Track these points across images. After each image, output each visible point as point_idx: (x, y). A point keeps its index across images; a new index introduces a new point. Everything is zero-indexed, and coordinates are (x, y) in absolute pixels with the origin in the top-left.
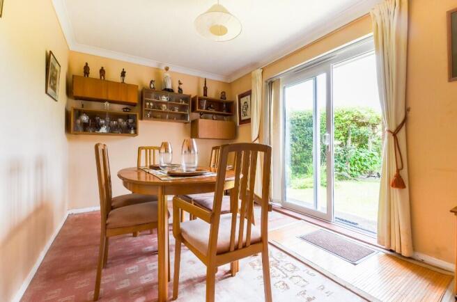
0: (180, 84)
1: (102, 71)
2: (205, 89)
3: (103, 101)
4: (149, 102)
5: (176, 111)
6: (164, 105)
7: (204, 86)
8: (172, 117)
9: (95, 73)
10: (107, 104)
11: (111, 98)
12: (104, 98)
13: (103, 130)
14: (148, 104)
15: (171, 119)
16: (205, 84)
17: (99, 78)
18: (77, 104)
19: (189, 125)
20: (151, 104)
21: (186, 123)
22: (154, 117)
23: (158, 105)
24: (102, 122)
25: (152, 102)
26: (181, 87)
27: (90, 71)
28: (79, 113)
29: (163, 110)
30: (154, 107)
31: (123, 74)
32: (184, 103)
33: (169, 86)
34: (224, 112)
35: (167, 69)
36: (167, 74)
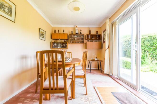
0: (81, 31)
1: (59, 31)
2: (90, 31)
3: (59, 39)
4: (71, 38)
5: (80, 40)
6: (76, 39)
7: (89, 30)
8: (79, 42)
9: (57, 32)
10: (60, 40)
11: (60, 38)
12: (59, 38)
13: (59, 47)
14: (71, 39)
15: (78, 43)
16: (90, 29)
17: (58, 33)
18: (53, 41)
19: (85, 44)
20: (72, 39)
21: (84, 44)
22: (73, 43)
23: (74, 39)
24: (59, 45)
25: (72, 38)
26: (81, 32)
27: (56, 32)
28: (54, 43)
29: (76, 40)
30: (73, 40)
31: (64, 31)
32: (82, 37)
33: (77, 32)
34: (98, 39)
35: (77, 27)
36: (77, 28)
